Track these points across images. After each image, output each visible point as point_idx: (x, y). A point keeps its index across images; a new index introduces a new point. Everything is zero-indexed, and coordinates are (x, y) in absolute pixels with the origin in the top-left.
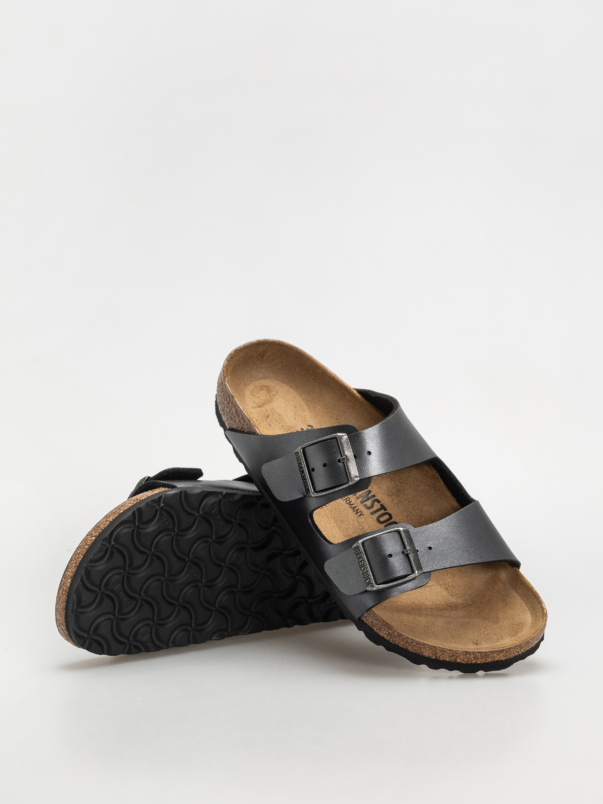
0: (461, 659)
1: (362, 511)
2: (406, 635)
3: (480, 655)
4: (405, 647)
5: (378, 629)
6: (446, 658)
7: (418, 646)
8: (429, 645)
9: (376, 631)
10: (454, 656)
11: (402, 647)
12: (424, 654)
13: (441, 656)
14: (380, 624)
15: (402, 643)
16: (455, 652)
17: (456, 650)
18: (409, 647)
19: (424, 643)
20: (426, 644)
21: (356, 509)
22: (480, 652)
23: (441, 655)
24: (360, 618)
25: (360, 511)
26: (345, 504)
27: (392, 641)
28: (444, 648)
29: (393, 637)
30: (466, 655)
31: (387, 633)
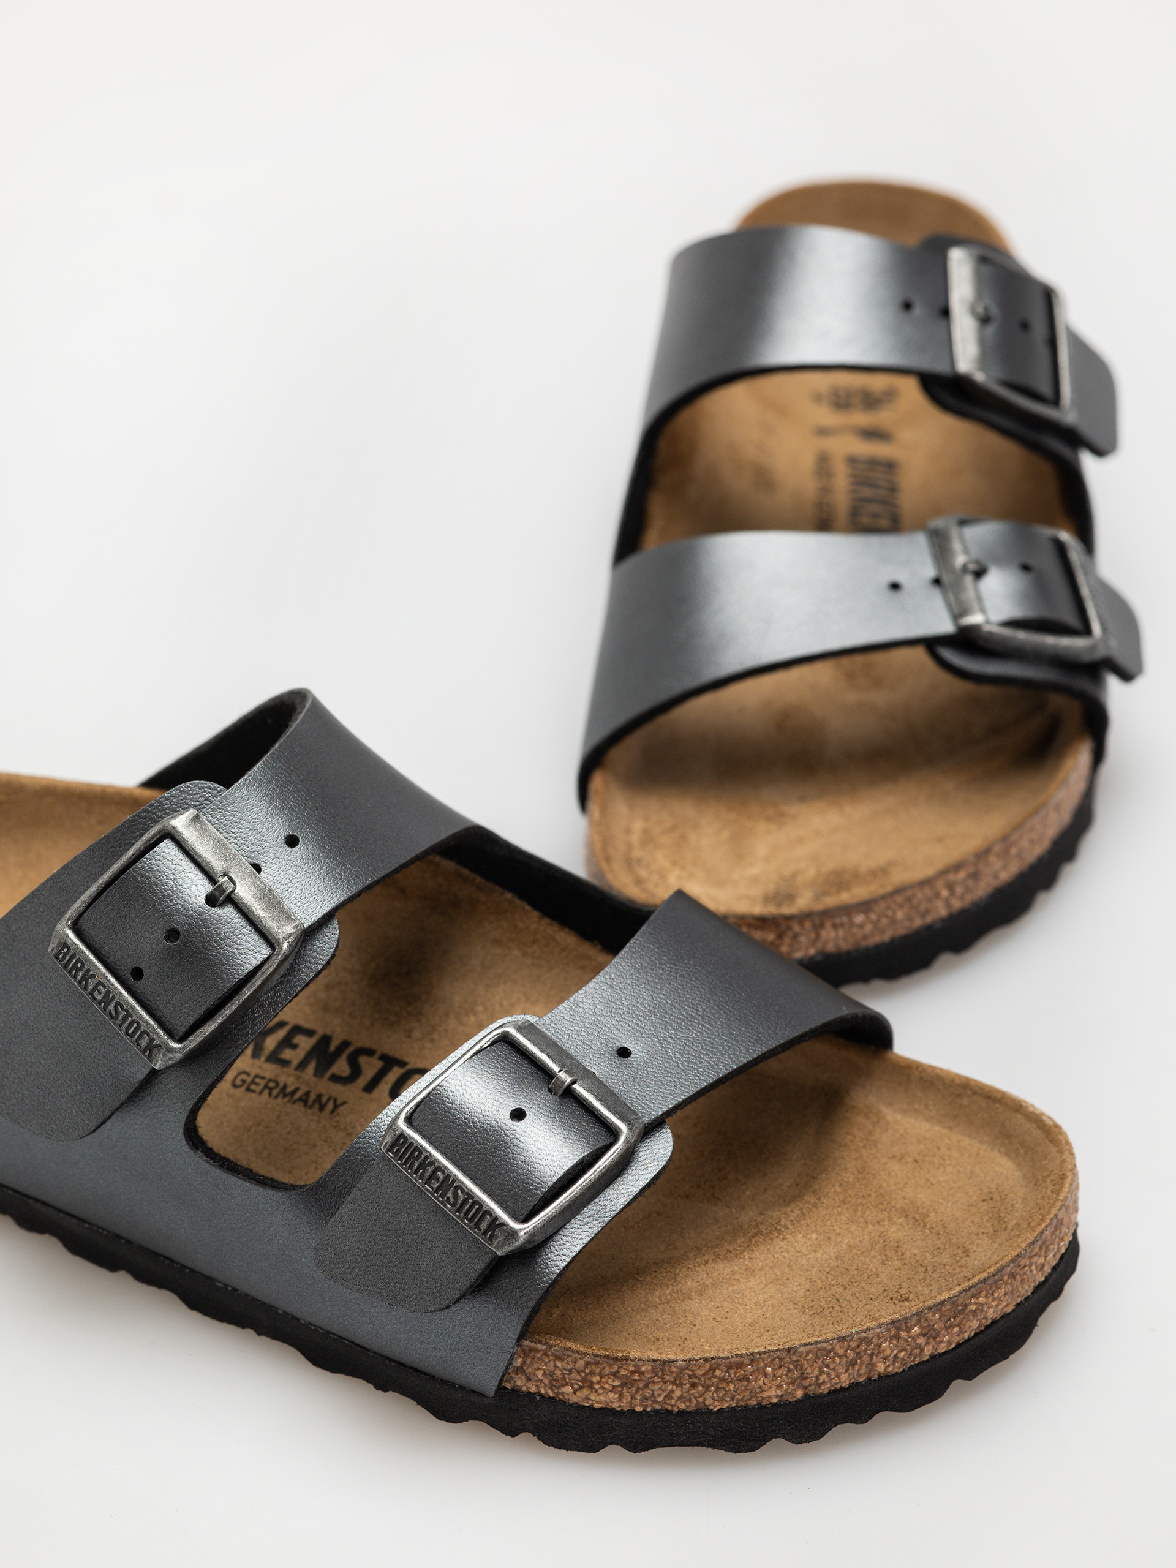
0: (886, 1358)
1: (334, 1095)
2: (681, 1357)
3: (940, 1318)
4: (694, 1402)
5: (581, 1388)
6: (838, 1376)
7: (735, 1373)
8: (769, 1351)
9: (574, 1399)
10: (861, 1358)
11: (683, 1406)
12: (765, 1395)
13: (823, 1378)
14: (581, 1364)
15: (678, 1393)
16: (862, 1340)
17: (861, 1331)
18: (708, 1395)
19: (752, 1354)
20: (760, 1353)
21: (313, 1096)
22: (936, 1305)
23: (821, 1372)
24: (500, 1389)
25: (329, 1099)
26: (272, 1101)
27: (641, 1405)
28: (821, 1342)
29: (641, 1385)
30: (897, 1337)
31: (617, 1383)
